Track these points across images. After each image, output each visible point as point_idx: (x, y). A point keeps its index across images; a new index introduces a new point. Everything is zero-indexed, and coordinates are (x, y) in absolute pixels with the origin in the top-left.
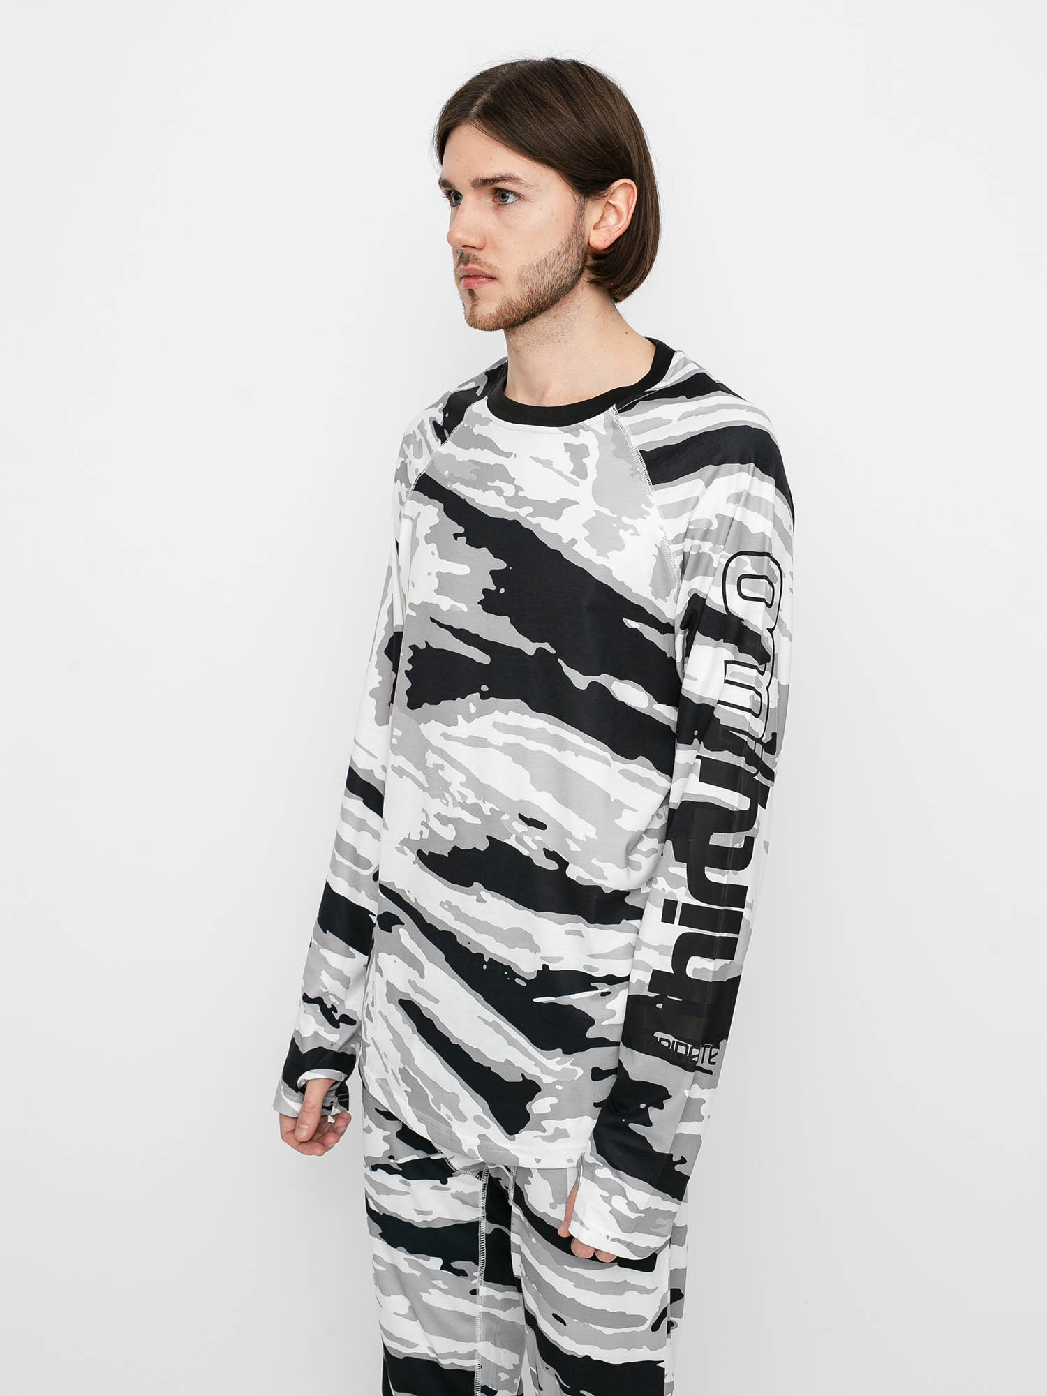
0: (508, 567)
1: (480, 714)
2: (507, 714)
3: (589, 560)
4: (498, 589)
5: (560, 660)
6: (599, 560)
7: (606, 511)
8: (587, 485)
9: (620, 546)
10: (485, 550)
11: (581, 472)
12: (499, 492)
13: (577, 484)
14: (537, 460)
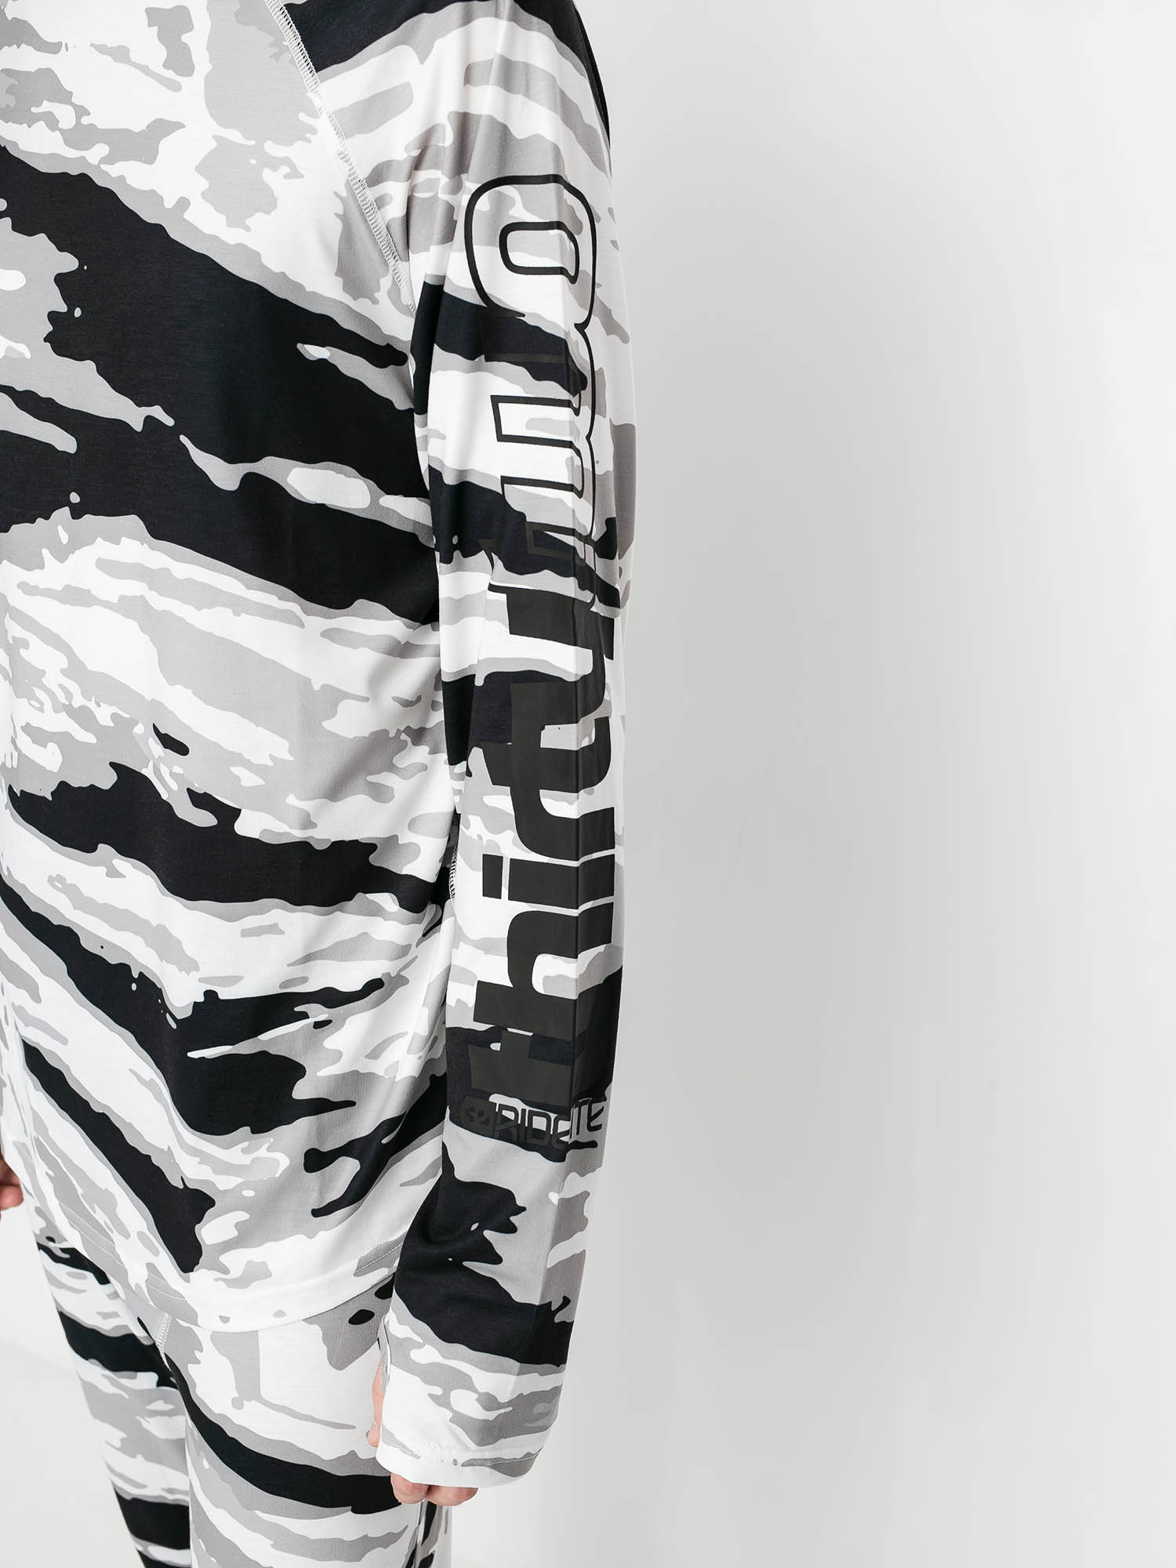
0: (81, 267)
1: (75, 545)
2: (118, 543)
3: (215, 239)
4: (71, 310)
5: (183, 439)
6: (232, 236)
7: (234, 136)
8: (194, 85)
9: (267, 202)
10: (42, 237)
11: (180, 61)
12: (52, 122)
13: (176, 87)
14: (101, 49)
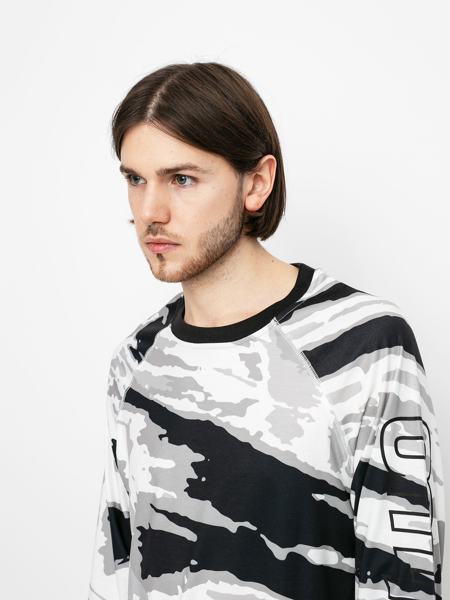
0: (206, 459)
1: (192, 584)
2: (217, 583)
3: (275, 448)
4: (199, 478)
5: (262, 536)
6: (284, 447)
7: (284, 405)
8: (263, 385)
9: (300, 432)
10: (185, 447)
11: (256, 375)
12: (192, 399)
13: (255, 385)
14: (219, 370)
